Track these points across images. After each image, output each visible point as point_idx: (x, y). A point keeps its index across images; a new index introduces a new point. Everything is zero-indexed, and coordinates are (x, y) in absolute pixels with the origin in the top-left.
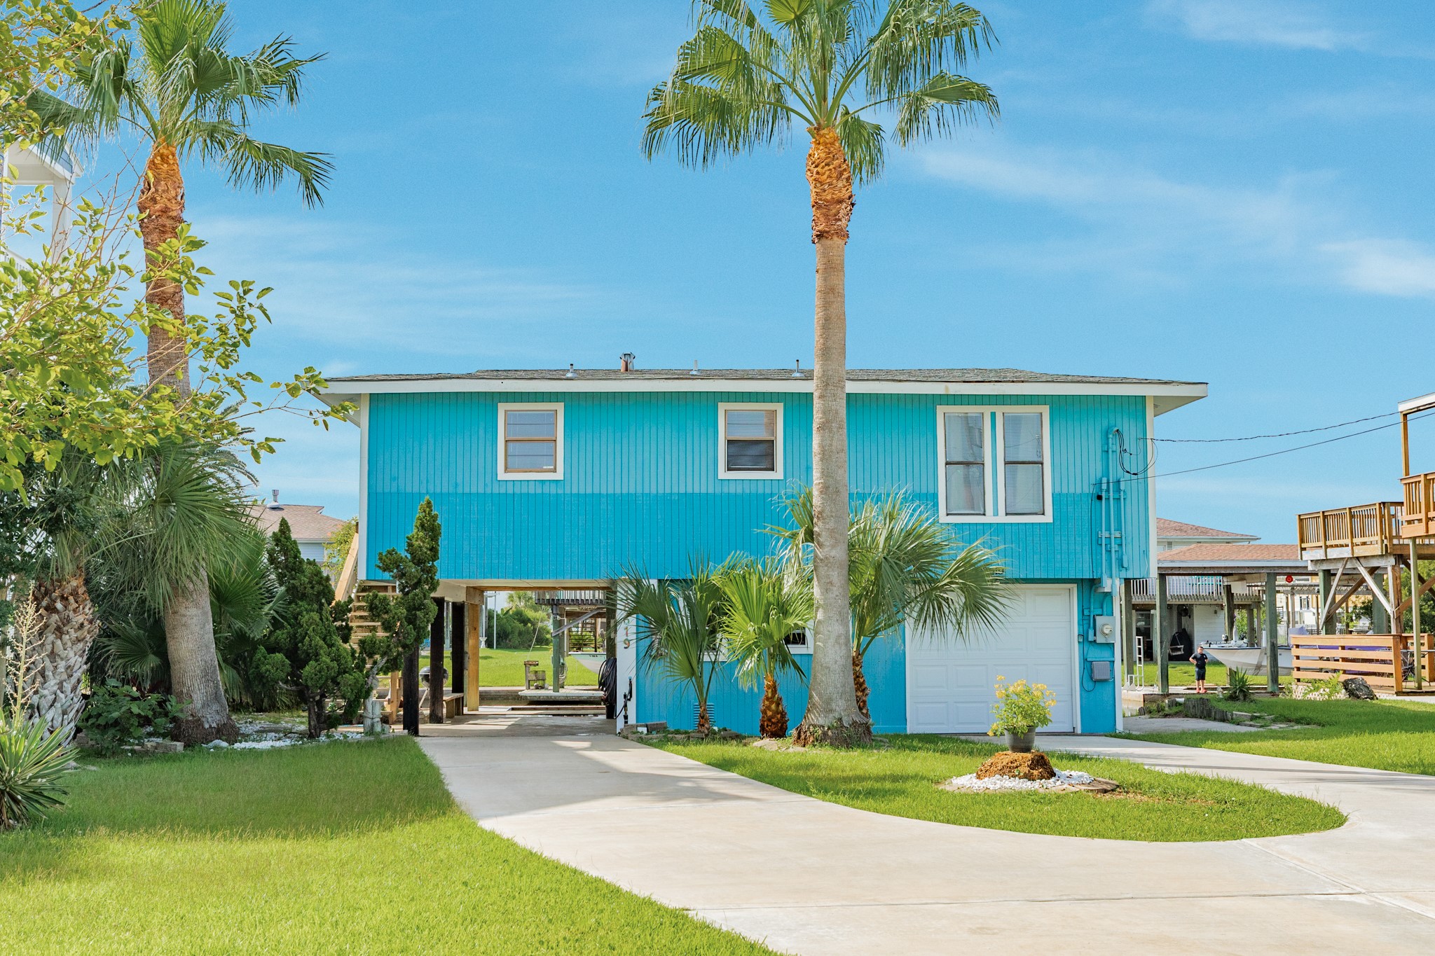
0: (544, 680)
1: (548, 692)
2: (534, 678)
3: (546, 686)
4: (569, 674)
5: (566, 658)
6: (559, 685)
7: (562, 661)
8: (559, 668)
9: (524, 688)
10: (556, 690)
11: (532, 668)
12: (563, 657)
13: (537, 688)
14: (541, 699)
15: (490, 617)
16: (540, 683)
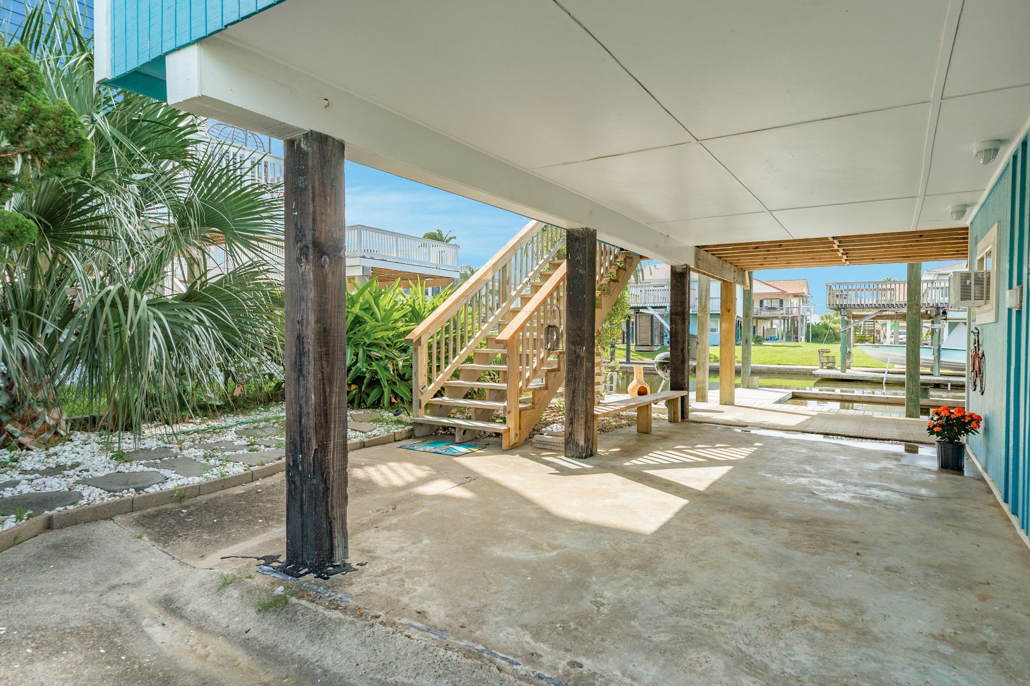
0: (834, 363)
1: (837, 373)
2: (826, 361)
3: (836, 367)
4: (854, 359)
5: (852, 348)
6: (845, 367)
7: (848, 350)
8: (846, 355)
9: (818, 367)
10: (843, 371)
11: (825, 354)
12: (850, 347)
13: (829, 368)
14: (831, 377)
15: (808, 326)
16: (830, 365)
